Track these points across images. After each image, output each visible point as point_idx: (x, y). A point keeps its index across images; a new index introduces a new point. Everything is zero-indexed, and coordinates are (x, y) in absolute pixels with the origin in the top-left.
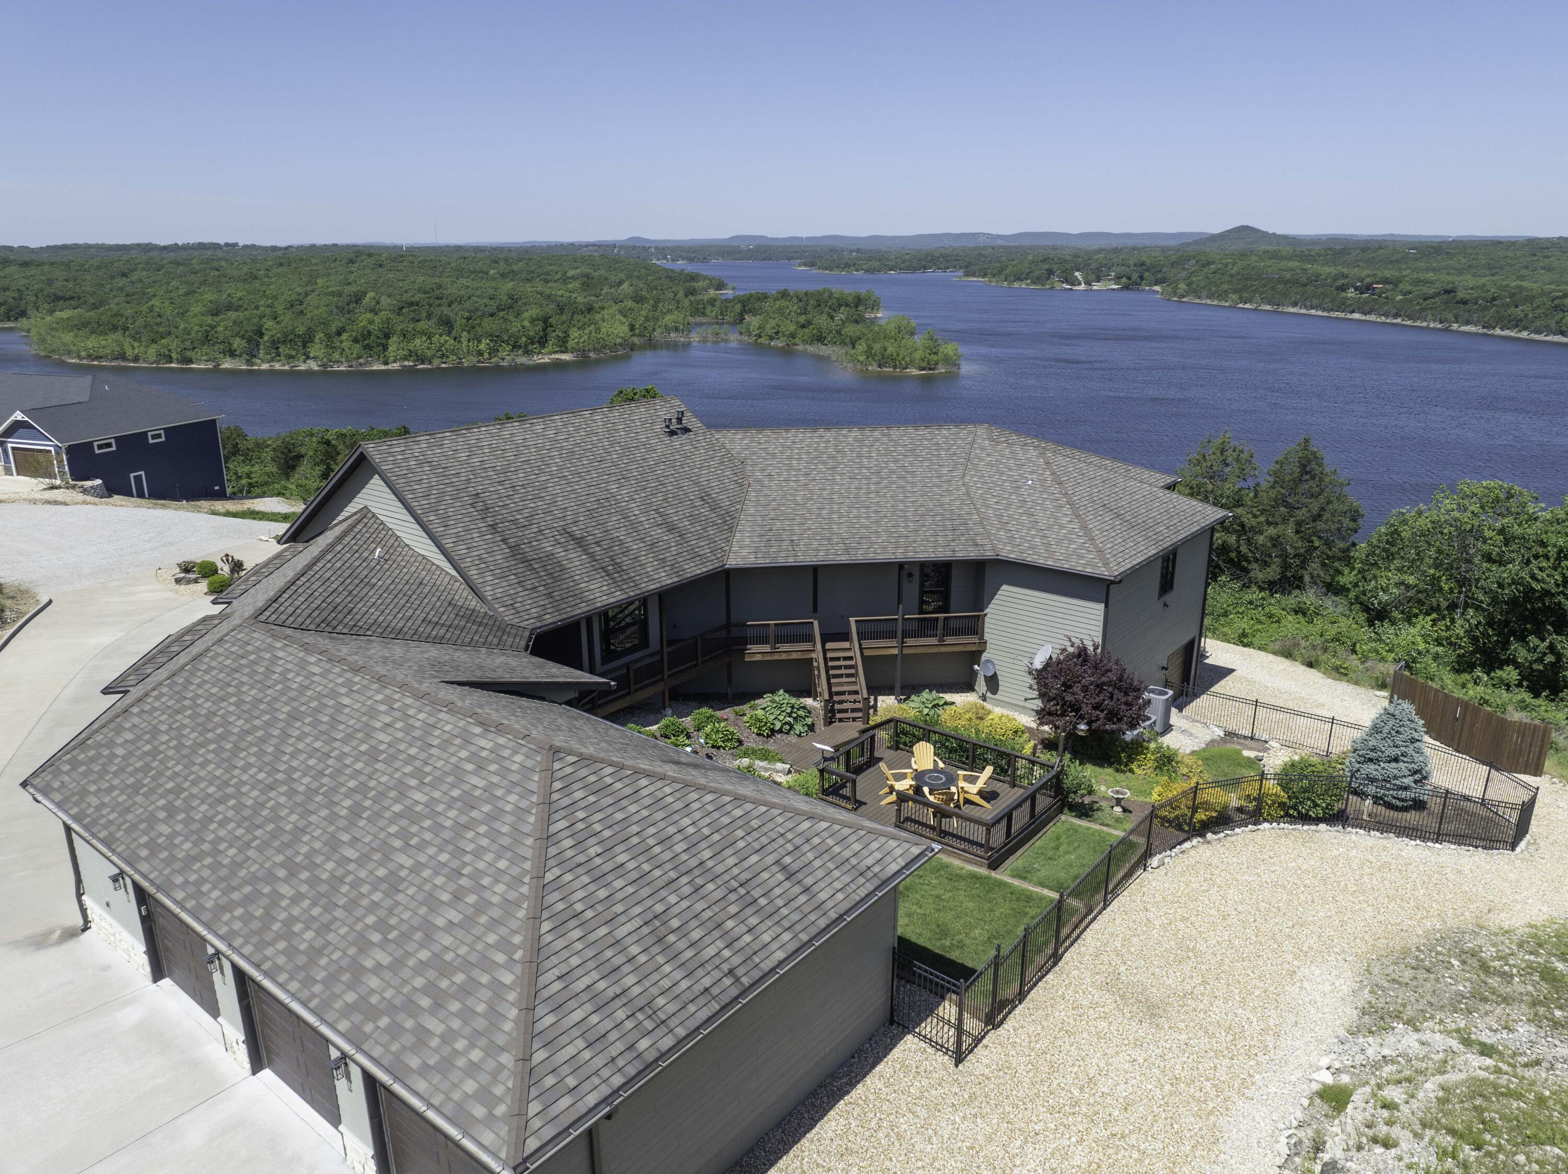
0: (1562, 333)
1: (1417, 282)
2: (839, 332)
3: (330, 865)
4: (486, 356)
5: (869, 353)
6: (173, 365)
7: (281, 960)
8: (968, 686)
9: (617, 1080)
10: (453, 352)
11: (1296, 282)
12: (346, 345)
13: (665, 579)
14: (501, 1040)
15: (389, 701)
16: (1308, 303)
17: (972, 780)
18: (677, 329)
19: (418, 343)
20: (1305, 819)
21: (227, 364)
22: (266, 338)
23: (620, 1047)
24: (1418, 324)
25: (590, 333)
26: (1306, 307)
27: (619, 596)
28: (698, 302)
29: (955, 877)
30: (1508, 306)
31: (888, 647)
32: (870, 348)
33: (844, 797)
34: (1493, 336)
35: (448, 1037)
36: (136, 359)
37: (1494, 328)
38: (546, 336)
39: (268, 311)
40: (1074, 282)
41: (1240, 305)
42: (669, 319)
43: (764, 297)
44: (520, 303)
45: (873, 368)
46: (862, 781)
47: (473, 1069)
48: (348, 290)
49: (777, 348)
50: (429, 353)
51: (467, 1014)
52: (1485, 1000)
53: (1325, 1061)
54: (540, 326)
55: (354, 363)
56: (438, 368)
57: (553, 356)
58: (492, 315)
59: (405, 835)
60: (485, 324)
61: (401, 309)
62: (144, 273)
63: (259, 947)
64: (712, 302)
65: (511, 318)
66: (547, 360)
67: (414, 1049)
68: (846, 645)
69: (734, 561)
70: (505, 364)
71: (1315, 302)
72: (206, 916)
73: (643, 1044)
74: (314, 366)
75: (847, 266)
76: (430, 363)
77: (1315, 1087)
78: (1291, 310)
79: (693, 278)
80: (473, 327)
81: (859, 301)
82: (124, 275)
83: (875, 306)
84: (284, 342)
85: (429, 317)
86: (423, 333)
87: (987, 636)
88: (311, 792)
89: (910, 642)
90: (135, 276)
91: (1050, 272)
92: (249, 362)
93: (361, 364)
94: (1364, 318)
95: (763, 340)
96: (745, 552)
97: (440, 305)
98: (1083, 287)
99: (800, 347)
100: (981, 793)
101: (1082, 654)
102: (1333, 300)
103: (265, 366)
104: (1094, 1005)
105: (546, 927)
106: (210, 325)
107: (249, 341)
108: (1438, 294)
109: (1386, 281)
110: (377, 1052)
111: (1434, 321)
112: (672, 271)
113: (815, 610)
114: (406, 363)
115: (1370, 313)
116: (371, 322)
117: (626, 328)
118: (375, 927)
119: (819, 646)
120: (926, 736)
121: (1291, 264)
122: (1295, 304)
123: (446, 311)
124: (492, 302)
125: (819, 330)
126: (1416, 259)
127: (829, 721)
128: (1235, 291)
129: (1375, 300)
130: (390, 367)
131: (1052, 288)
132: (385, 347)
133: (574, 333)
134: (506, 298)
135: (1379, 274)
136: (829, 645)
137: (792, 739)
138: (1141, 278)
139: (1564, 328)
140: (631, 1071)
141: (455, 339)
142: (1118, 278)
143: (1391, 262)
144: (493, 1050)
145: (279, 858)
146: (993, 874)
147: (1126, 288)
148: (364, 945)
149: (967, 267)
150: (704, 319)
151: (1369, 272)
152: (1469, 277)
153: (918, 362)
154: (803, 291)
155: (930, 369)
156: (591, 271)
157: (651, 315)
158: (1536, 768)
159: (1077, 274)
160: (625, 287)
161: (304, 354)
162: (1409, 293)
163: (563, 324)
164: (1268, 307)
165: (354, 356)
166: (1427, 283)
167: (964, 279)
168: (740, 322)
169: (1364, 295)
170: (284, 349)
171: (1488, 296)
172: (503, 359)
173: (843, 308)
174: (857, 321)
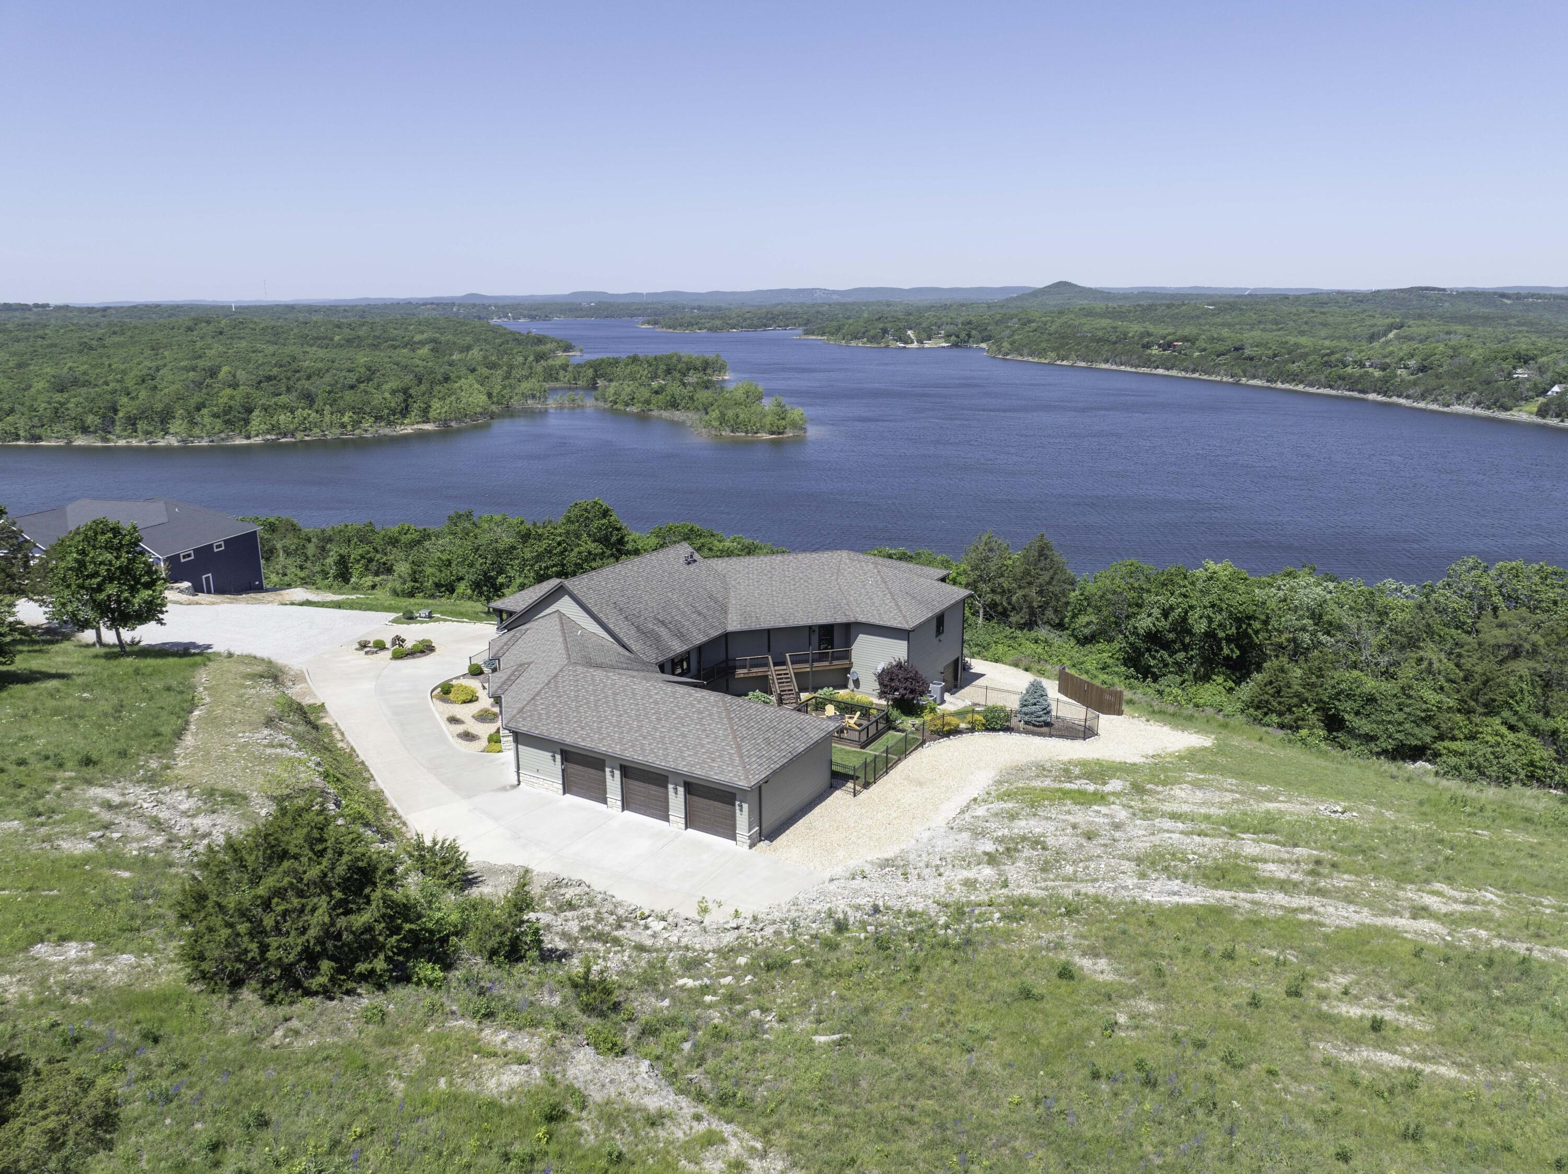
0: (1330, 386)
1: (1212, 340)
2: (691, 398)
3: (658, 734)
4: (349, 428)
5: (722, 419)
6: (20, 443)
8: (845, 686)
10: (315, 425)
11: (1106, 340)
12: (206, 420)
14: (736, 765)
16: (1118, 360)
17: (851, 718)
18: (534, 397)
19: (281, 417)
20: (994, 730)
21: (80, 441)
22: (121, 414)
24: (1213, 378)
25: (451, 403)
26: (1116, 363)
28: (551, 368)
30: (1286, 362)
31: (805, 668)
32: (723, 415)
34: (1275, 389)
37: (1275, 382)
38: (407, 406)
39: (118, 386)
40: (908, 341)
41: (1058, 363)
42: (525, 386)
43: (616, 362)
44: (378, 374)
45: (726, 433)
47: (731, 771)
48: (201, 364)
49: (632, 414)
50: (292, 427)
54: (400, 397)
55: (215, 438)
56: (301, 441)
57: (415, 427)
58: (352, 387)
60: (347, 398)
61: (260, 382)
64: (564, 367)
65: (373, 391)
66: (410, 431)
68: (786, 667)
70: (368, 435)
71: (1124, 358)
74: (174, 441)
75: (690, 324)
76: (293, 436)
78: (1104, 366)
79: (540, 340)
80: (335, 400)
81: (706, 366)
83: (722, 369)
84: (141, 418)
85: (289, 390)
86: (284, 407)
89: (815, 664)
91: (885, 331)
92: (104, 439)
93: (223, 439)
94: (1167, 373)
95: (619, 406)
96: (735, 624)
97: (299, 379)
98: (915, 345)
99: (655, 413)
100: (855, 723)
101: (899, 665)
102: (1140, 357)
103: (122, 443)
105: (738, 740)
106: (59, 402)
107: (104, 417)
108: (1229, 351)
109: (1185, 339)
111: (1226, 375)
112: (518, 334)
113: (770, 651)
114: (269, 437)
115: (1172, 368)
116: (232, 398)
117: (484, 398)
118: (683, 747)
119: (772, 669)
120: (830, 704)
121: (1105, 322)
122: (1107, 361)
123: (307, 384)
124: (351, 375)
125: (672, 397)
126: (1214, 315)
128: (1053, 349)
129: (1175, 356)
130: (252, 441)
131: (887, 347)
132: (247, 422)
133: (436, 404)
134: (363, 370)
135: (1179, 333)
136: (777, 668)
138: (969, 336)
139: (1332, 382)
141: (317, 412)
142: (948, 336)
143: (1193, 317)
144: (734, 767)
145: (637, 735)
146: (863, 750)
147: (955, 345)
149: (806, 325)
150: (558, 385)
151: (1171, 330)
152: (1256, 334)
153: (768, 426)
154: (651, 355)
155: (779, 433)
156: (438, 335)
157: (506, 382)
158: (1120, 713)
159: (909, 332)
160: (475, 353)
161: (162, 430)
162: (1204, 350)
163: (423, 394)
164: (1083, 364)
165: (216, 430)
166: (1221, 339)
167: (803, 337)
168: (594, 387)
169: (1167, 352)
170: (141, 425)
171: (1270, 353)
172: (366, 431)
173: (692, 372)
174: (707, 385)
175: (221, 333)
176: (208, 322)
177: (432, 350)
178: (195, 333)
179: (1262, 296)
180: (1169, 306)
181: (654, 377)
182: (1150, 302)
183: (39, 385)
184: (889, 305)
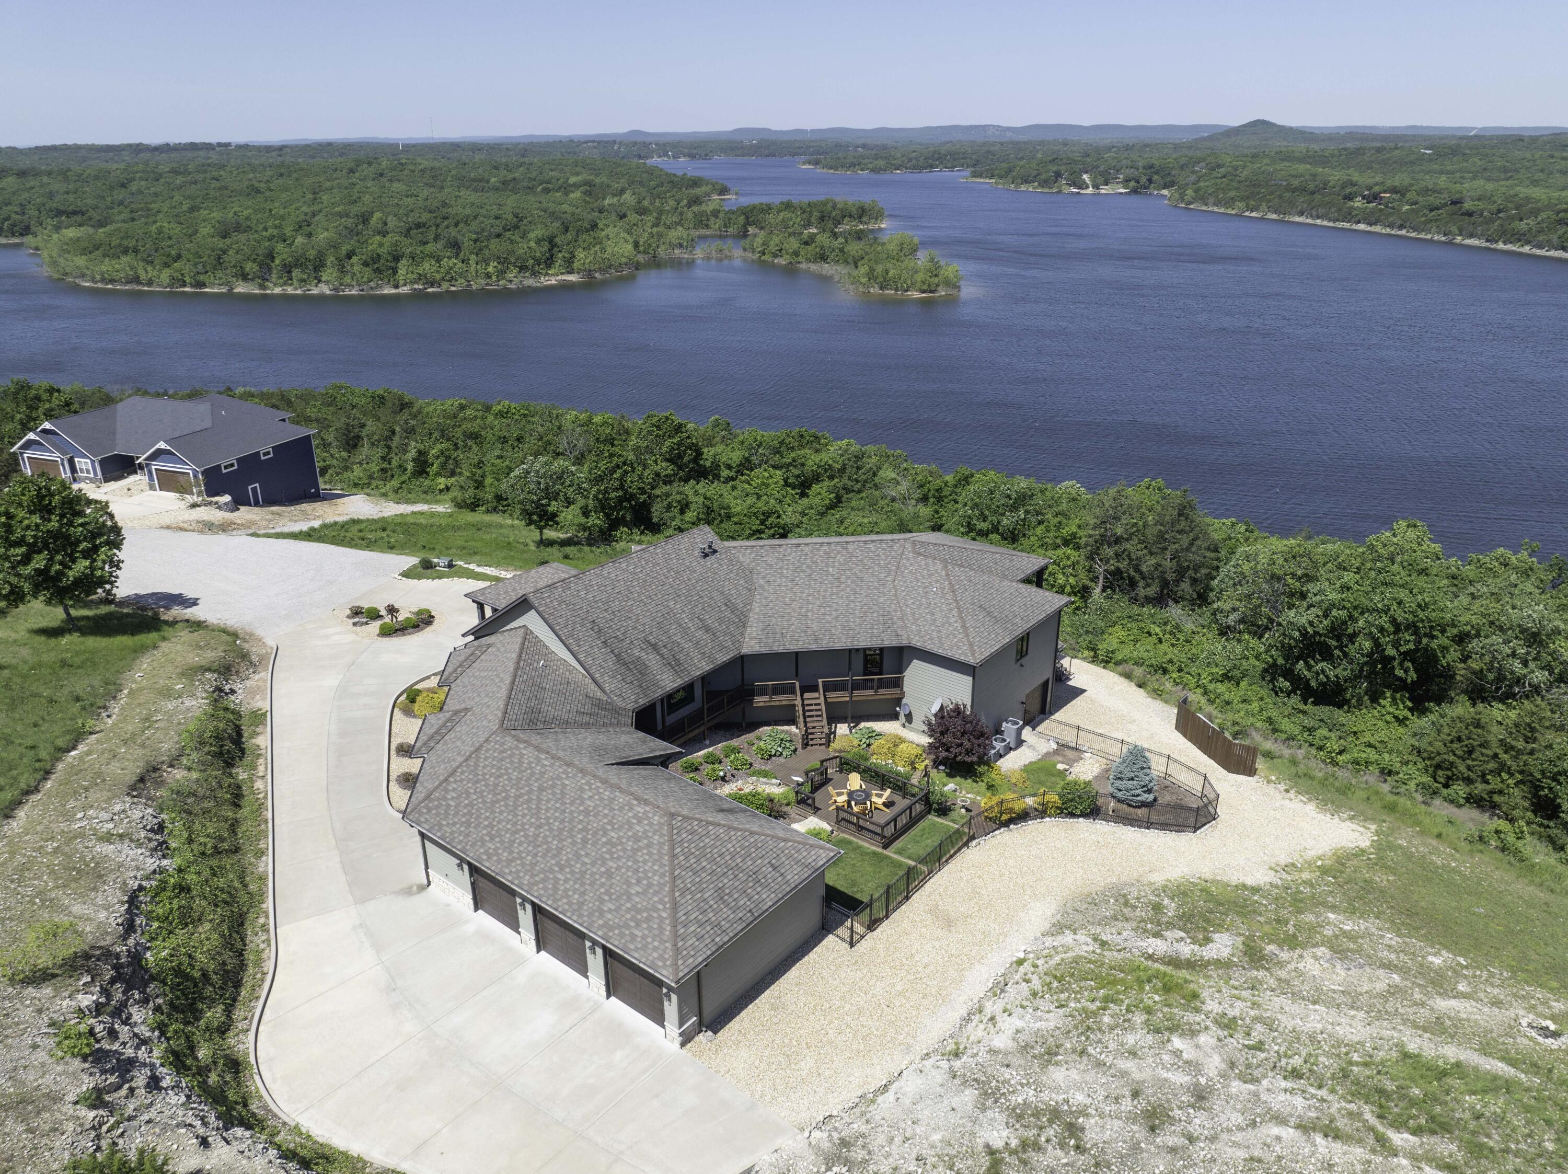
0: (1563, 248)
1: (1426, 191)
2: (842, 250)
3: (578, 866)
4: (494, 278)
5: (871, 276)
6: (187, 289)
7: (566, 907)
8: (895, 717)
9: (709, 953)
10: (461, 275)
11: (1303, 190)
12: (356, 268)
13: (705, 667)
14: (665, 938)
15: (588, 783)
16: (1314, 213)
17: (880, 796)
18: (681, 246)
19: (427, 266)
20: (1072, 815)
21: (241, 288)
22: (277, 262)
23: (709, 940)
24: (1422, 236)
25: (596, 253)
26: (1312, 216)
27: (679, 682)
28: (702, 213)
29: (864, 853)
30: (1512, 219)
31: (842, 697)
32: (872, 270)
33: (809, 805)
34: (1495, 250)
35: (644, 937)
36: (150, 283)
37: (1497, 242)
38: (552, 256)
39: (275, 232)
40: (1082, 185)
41: (1247, 214)
42: (675, 235)
43: (767, 209)
44: (525, 221)
45: (875, 290)
46: (818, 795)
47: (656, 949)
48: (355, 209)
49: (781, 266)
50: (438, 277)
51: (650, 929)
52: (1117, 919)
53: (1023, 948)
54: (546, 246)
55: (365, 287)
56: (447, 292)
57: (560, 277)
58: (498, 236)
59: (609, 852)
60: (492, 247)
61: (409, 230)
62: (143, 183)
63: (555, 901)
64: (716, 213)
65: (518, 239)
66: (554, 282)
67: (631, 942)
68: (816, 695)
69: (746, 650)
70: (513, 286)
71: (1321, 211)
72: (526, 888)
73: (717, 939)
74: (325, 289)
75: (852, 165)
76: (440, 286)
77: (1015, 959)
78: (1297, 219)
79: (696, 183)
80: (481, 250)
81: (862, 212)
82: (123, 186)
83: (878, 215)
84: (296, 266)
85: (437, 238)
86: (431, 256)
87: (905, 689)
88: (561, 830)
89: (856, 693)
90: (134, 187)
91: (1058, 175)
92: (262, 287)
93: (372, 288)
94: (1369, 228)
95: (766, 257)
96: (753, 642)
97: (447, 227)
98: (1090, 190)
99: (803, 266)
100: (884, 804)
101: (958, 711)
102: (1340, 210)
103: (278, 290)
104: (922, 921)
105: (677, 894)
106: (221, 250)
107: (261, 265)
108: (1445, 205)
109: (1394, 190)
110: (616, 943)
111: (1439, 233)
112: (675, 175)
113: (797, 675)
114: (416, 286)
115: (1375, 224)
116: (380, 245)
117: (630, 247)
118: (605, 893)
119: (799, 698)
120: (856, 769)
121: (1302, 168)
122: (1301, 214)
123: (453, 232)
124: (498, 222)
125: (822, 248)
126: (1431, 160)
127: (806, 745)
128: (1242, 199)
129: (1381, 210)
130: (400, 290)
131: (1059, 192)
132: (395, 271)
133: (580, 254)
134: (510, 217)
135: (1389, 183)
136: (806, 695)
137: (781, 760)
138: (1150, 181)
139: (1566, 244)
140: (714, 949)
141: (463, 261)
142: (1127, 181)
143: (1406, 163)
144: (662, 942)
145: (553, 862)
146: (885, 852)
147: (1134, 191)
148: (602, 901)
149: (974, 166)
150: (708, 232)
151: (1378, 179)
152: (1480, 184)
153: (918, 285)
154: (806, 200)
155: (931, 292)
156: (592, 177)
157: (655, 230)
158: (1250, 771)
159: (1085, 176)
160: (628, 197)
161: (316, 278)
162: (1416, 203)
163: (568, 244)
164: (1274, 216)
165: (365, 279)
166: (1437, 191)
167: (970, 180)
168: (745, 235)
169: (1371, 205)
170: (296, 273)
171: (1494, 207)
172: (511, 281)
173: (847, 219)
174: (859, 236)
175: (381, 175)
176: (370, 164)
177: (585, 193)
178: (357, 174)
179: (1491, 138)
180: (1379, 150)
181: (808, 225)
182: (1358, 144)
183: (205, 230)
184: (1065, 144)
